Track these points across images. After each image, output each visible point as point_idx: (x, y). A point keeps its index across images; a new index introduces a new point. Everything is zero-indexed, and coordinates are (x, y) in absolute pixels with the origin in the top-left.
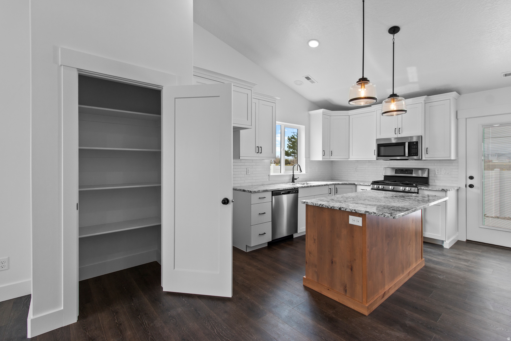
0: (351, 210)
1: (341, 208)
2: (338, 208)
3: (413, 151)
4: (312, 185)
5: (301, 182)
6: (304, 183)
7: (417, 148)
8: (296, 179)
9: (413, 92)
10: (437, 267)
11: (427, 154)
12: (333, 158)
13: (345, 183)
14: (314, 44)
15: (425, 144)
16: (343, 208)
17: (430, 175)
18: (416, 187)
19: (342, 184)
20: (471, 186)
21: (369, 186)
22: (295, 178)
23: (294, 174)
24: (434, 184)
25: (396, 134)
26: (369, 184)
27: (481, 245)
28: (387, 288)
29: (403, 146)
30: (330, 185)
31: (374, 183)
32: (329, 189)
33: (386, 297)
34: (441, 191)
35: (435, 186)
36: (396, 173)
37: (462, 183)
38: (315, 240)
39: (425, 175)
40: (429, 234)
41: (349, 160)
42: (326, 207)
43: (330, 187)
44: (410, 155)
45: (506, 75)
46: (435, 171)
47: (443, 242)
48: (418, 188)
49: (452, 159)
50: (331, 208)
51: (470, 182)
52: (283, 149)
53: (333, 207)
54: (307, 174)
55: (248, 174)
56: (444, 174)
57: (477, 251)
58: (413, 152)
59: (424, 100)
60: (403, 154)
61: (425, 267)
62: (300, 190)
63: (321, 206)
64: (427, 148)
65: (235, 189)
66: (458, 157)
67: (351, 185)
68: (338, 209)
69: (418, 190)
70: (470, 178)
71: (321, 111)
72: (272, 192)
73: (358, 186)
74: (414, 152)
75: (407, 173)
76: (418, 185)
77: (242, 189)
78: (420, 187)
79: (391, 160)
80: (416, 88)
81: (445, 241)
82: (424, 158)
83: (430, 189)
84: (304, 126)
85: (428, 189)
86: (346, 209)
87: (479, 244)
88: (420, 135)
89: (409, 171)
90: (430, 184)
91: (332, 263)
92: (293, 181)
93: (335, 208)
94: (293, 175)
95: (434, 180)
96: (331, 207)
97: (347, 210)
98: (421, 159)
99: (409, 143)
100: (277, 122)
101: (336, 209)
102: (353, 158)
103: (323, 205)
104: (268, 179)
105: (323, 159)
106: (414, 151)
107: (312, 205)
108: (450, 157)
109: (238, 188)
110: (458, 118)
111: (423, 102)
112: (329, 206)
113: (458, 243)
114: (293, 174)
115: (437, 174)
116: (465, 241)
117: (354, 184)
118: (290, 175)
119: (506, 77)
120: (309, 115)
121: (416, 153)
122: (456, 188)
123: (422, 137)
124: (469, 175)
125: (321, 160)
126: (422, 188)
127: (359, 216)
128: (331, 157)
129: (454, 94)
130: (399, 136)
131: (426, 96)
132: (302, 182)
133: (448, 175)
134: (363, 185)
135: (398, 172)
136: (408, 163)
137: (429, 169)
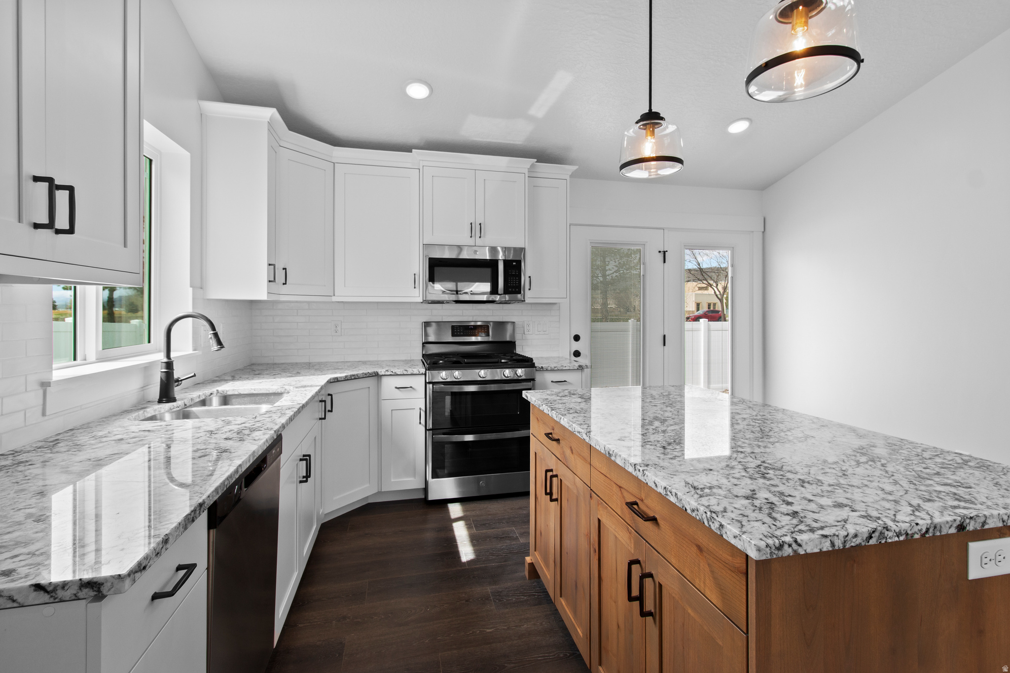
0: (1003, 521)
1: (968, 521)
2: (955, 525)
3: (511, 281)
7: (519, 276)
8: (181, 383)
11: (530, 289)
15: (528, 270)
16: (972, 522)
23: (172, 359)
25: (473, 237)
29: (491, 269)
32: (320, 403)
36: (453, 335)
41: (334, 299)
42: (902, 538)
43: (322, 395)
44: (507, 292)
46: (523, 327)
50: (923, 535)
51: (576, 346)
53: (931, 530)
56: (538, 333)
58: (511, 284)
59: (528, 169)
63: (873, 542)
64: (530, 277)
67: (368, 377)
68: (953, 531)
70: (576, 338)
73: (385, 380)
74: (513, 284)
82: (526, 300)
86: (984, 523)
93: (940, 531)
94: (169, 365)
96: (924, 530)
99: (507, 263)
101: (948, 535)
103: (886, 533)
105: (270, 293)
106: (513, 281)
107: (826, 546)
111: (526, 172)
112: (916, 529)
114: (165, 360)
115: (526, 333)
117: (376, 375)
121: (516, 287)
123: (524, 249)
124: (573, 334)
128: (284, 289)
133: (545, 334)
134: (404, 375)
135: (457, 332)
136: (473, 310)
137: (514, 324)
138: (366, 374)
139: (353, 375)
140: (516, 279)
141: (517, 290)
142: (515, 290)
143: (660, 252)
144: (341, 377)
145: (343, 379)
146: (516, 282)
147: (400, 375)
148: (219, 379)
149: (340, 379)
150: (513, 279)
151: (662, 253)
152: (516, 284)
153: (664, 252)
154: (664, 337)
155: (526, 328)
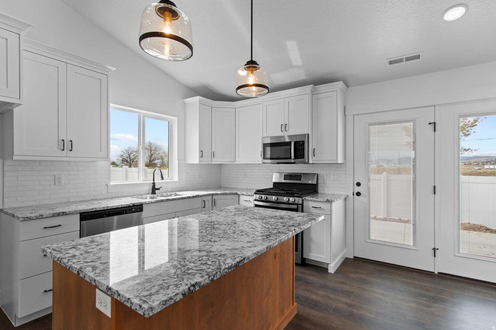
4: (183, 196)
5: (166, 193)
6: (172, 193)
7: (303, 149)
8: (158, 189)
9: (299, 80)
11: (314, 156)
12: (216, 161)
13: (225, 192)
15: (312, 145)
17: (319, 182)
19: (222, 194)
20: (358, 194)
21: (252, 196)
22: (156, 187)
23: (155, 182)
24: (323, 192)
25: (282, 131)
26: (253, 194)
27: (367, 262)
29: (289, 147)
30: (205, 195)
31: (259, 192)
32: (202, 201)
34: (326, 201)
35: (324, 194)
36: (285, 179)
37: (349, 192)
39: (313, 182)
40: (314, 255)
41: (235, 163)
43: (204, 199)
44: (296, 158)
45: (391, 63)
46: (324, 177)
47: (328, 264)
48: (302, 198)
49: (339, 162)
51: (357, 189)
52: (141, 147)
54: (180, 181)
55: (57, 184)
56: (332, 180)
57: (362, 274)
59: (311, 91)
60: (289, 157)
61: (297, 316)
62: (144, 207)
64: (314, 149)
66: (346, 160)
67: (233, 194)
69: (303, 200)
70: (357, 184)
71: (198, 98)
72: (81, 214)
73: (241, 197)
74: (300, 153)
75: (296, 179)
76: (302, 194)
78: (304, 198)
79: (278, 163)
80: (301, 76)
81: (330, 264)
82: (311, 162)
83: (315, 200)
84: (177, 118)
85: (313, 200)
87: (365, 262)
88: (306, 132)
89: (298, 177)
90: (319, 192)
92: (153, 193)
94: (154, 184)
95: (323, 187)
98: (308, 163)
99: (295, 143)
102: (240, 161)
104: (106, 191)
105: (200, 161)
106: (300, 152)
108: (337, 160)
110: (345, 115)
111: (309, 92)
114: (153, 182)
115: (325, 180)
116: (353, 258)
117: (237, 194)
118: (150, 183)
119: (391, 65)
120: (185, 104)
121: (301, 155)
122: (344, 197)
123: (308, 135)
124: (356, 182)
125: (198, 162)
126: (306, 198)
128: (213, 160)
129: (341, 84)
130: (286, 134)
131: (312, 85)
132: (168, 193)
133: (336, 181)
134: (246, 195)
135: (287, 178)
136: (297, 167)
137: (317, 175)
138: (231, 193)
139: (225, 193)
140: (302, 151)
141: (303, 156)
142: (302, 156)
143: (430, 124)
144: (219, 193)
145: (220, 194)
146: (302, 152)
147: (245, 195)
149: (219, 194)
150: (300, 151)
151: (433, 125)
152: (302, 153)
153: (435, 123)
154: (435, 187)
155: (325, 177)
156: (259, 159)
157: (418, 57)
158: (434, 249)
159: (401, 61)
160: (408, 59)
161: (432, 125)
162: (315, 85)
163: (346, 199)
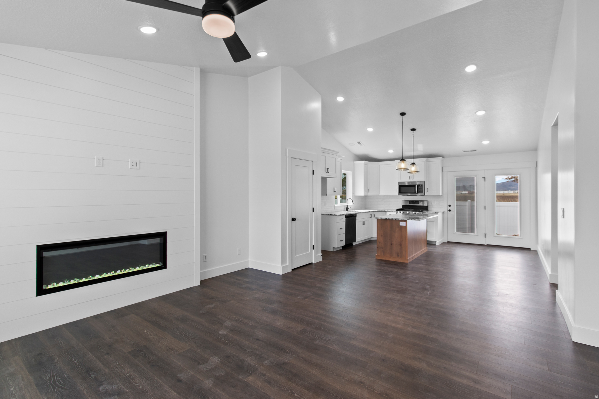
0: (401, 219)
3: (420, 190)
6: (353, 211)
7: (422, 188)
8: (348, 208)
10: (433, 251)
11: (427, 192)
12: (369, 194)
14: (370, 130)
15: (427, 186)
16: (397, 219)
17: (429, 205)
18: (422, 211)
19: (378, 211)
20: (450, 211)
24: (431, 209)
25: (410, 179)
26: (395, 211)
28: (414, 255)
29: (414, 187)
30: (371, 212)
31: (397, 210)
32: (370, 214)
33: (414, 259)
34: (435, 213)
35: (432, 211)
36: (409, 204)
37: (445, 208)
38: (382, 236)
39: (426, 204)
40: (429, 239)
41: (380, 195)
44: (418, 193)
45: (464, 152)
47: (435, 242)
50: (391, 219)
51: (449, 208)
56: (436, 204)
57: (451, 245)
60: (414, 192)
61: (428, 251)
63: (386, 219)
64: (427, 188)
65: (322, 215)
66: (443, 194)
68: (395, 219)
69: (423, 213)
71: (363, 162)
72: (345, 215)
73: (387, 212)
75: (416, 203)
77: (329, 214)
79: (407, 195)
81: (437, 242)
82: (426, 195)
83: (429, 212)
84: (351, 172)
88: (423, 180)
90: (429, 210)
91: (391, 244)
92: (347, 210)
93: (393, 219)
94: (347, 206)
95: (431, 207)
97: (399, 219)
98: (424, 195)
99: (418, 186)
100: (342, 171)
102: (383, 193)
104: (334, 209)
105: (364, 194)
108: (439, 194)
109: (326, 214)
110: (443, 171)
111: (425, 161)
113: (443, 244)
116: (447, 242)
117: (385, 211)
118: (345, 206)
120: (354, 164)
122: (442, 212)
123: (424, 182)
124: (448, 205)
126: (425, 212)
127: (404, 222)
128: (369, 193)
129: (441, 158)
130: (412, 181)
133: (438, 204)
136: (418, 197)
137: (428, 201)
141: (421, 192)
143: (483, 178)
147: (390, 211)
148: (354, 210)
149: (376, 211)
153: (485, 178)
154: (485, 206)
155: (432, 202)
156: (397, 193)
157: (476, 151)
158: (485, 234)
159: (468, 151)
160: (471, 151)
161: (484, 179)
162: (428, 158)
163: (443, 213)
